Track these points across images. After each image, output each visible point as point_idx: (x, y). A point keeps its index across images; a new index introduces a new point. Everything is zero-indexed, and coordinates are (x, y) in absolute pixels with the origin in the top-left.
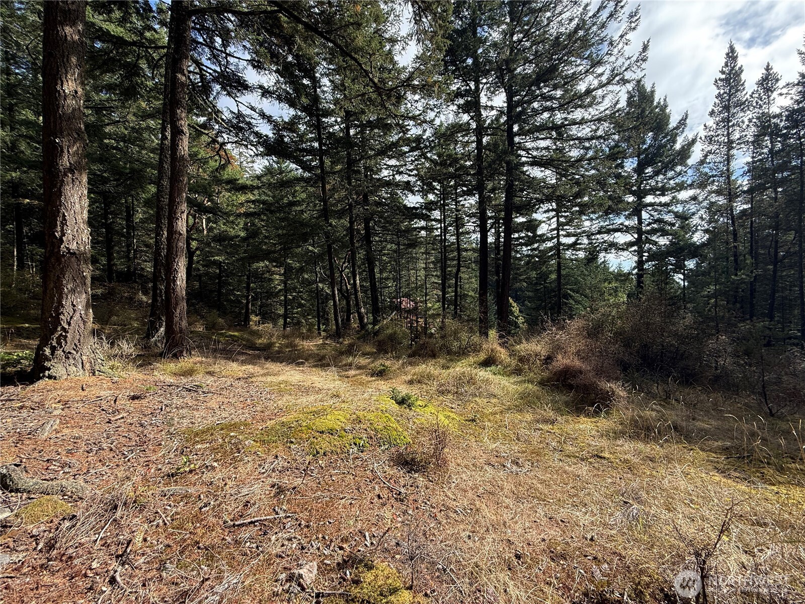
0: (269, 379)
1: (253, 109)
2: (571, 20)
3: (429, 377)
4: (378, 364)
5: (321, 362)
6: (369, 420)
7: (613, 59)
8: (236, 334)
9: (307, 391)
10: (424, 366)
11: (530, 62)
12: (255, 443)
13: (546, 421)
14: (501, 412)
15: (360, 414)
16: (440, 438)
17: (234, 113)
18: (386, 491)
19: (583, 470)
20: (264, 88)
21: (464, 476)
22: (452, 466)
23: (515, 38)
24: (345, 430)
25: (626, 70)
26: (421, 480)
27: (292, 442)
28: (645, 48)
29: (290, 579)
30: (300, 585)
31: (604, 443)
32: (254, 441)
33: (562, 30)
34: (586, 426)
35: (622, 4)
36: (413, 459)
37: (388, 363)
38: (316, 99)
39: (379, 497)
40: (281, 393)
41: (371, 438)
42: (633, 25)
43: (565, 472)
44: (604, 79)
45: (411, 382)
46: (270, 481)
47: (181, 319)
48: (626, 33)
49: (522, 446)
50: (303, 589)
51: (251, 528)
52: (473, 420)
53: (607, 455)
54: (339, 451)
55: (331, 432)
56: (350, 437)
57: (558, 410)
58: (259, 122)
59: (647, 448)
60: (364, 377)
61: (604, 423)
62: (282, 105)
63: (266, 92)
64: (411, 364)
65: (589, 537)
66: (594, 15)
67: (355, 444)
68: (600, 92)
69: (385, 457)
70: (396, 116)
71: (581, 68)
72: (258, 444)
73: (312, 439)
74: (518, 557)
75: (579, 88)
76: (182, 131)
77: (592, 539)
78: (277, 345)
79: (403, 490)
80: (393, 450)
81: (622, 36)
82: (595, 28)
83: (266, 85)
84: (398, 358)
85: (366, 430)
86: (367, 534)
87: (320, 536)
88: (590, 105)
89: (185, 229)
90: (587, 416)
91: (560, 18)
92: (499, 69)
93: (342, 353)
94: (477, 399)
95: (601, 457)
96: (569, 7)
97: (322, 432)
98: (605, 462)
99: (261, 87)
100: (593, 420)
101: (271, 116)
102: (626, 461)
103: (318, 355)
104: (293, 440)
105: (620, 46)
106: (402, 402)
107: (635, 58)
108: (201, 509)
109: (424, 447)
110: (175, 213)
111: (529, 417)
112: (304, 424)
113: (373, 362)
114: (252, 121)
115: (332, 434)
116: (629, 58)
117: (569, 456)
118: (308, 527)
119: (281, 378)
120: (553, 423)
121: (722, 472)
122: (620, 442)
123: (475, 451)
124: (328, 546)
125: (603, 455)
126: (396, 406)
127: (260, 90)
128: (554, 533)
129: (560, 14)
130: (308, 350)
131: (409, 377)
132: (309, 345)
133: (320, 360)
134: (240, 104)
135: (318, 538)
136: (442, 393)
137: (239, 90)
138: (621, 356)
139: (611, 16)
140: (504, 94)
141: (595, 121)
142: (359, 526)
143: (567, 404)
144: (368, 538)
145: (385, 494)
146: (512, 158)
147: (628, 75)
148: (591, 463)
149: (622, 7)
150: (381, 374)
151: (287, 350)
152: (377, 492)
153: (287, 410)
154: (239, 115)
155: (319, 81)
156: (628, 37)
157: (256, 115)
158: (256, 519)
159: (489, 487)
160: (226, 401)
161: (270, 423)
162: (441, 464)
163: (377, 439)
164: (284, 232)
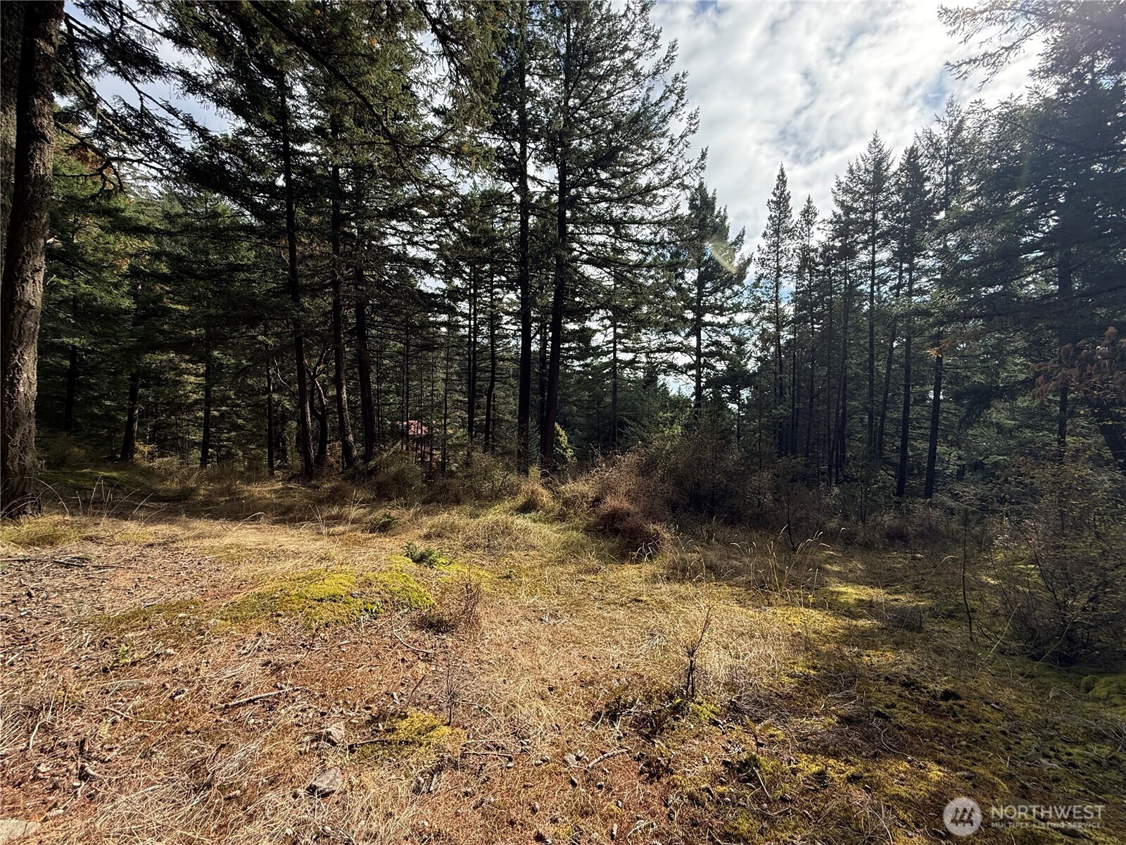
0: (207, 543)
1: (171, 110)
2: (633, 101)
3: (454, 528)
4: (379, 514)
5: (287, 515)
6: (381, 582)
7: (673, 159)
8: (115, 474)
9: (277, 555)
10: (446, 515)
11: (588, 136)
12: (223, 622)
13: (589, 571)
14: (541, 566)
15: (370, 575)
16: (471, 594)
17: (132, 109)
18: (410, 655)
19: (621, 614)
20: (189, 75)
21: (498, 632)
22: (484, 623)
23: (571, 103)
24: (352, 595)
25: (685, 174)
26: (449, 640)
27: (279, 615)
28: (703, 156)
29: (317, 738)
30: (329, 741)
31: (644, 587)
32: (222, 619)
33: (623, 109)
34: (629, 571)
35: (683, 102)
36: (438, 622)
37: (394, 513)
38: (284, 115)
39: (403, 660)
40: (235, 561)
41: (386, 602)
42: (693, 128)
43: (603, 618)
44: (665, 177)
45: (428, 537)
46: (259, 661)
47: (24, 450)
48: (686, 135)
49: (562, 599)
50: (334, 744)
51: (251, 706)
52: (508, 577)
53: (644, 598)
54: (346, 620)
55: (333, 599)
56: (360, 602)
57: (601, 558)
58: (181, 132)
59: (681, 589)
60: (359, 534)
61: (648, 568)
62: (223, 110)
63: (193, 84)
64: (427, 513)
65: (616, 666)
66: (656, 104)
67: (367, 610)
68: (661, 192)
69: (405, 621)
70: (417, 180)
71: (642, 158)
72: (229, 622)
73: (307, 610)
74: (551, 689)
75: (639, 181)
76: (44, 136)
77: (618, 668)
78: (202, 492)
79: (430, 651)
80: (414, 614)
81: (682, 137)
82: (656, 119)
83: (191, 71)
84: (408, 506)
85: (379, 593)
86: (395, 694)
87: (341, 702)
88: (650, 204)
89: (39, 299)
90: (632, 562)
91: (621, 95)
92: (551, 139)
93: (320, 502)
94: (513, 552)
95: (639, 601)
96: (631, 85)
97: (321, 600)
98: (641, 605)
99: (183, 73)
100: (637, 566)
101: (206, 130)
102: (661, 602)
103: (280, 505)
104: (282, 613)
105: (681, 146)
106: (420, 560)
107: (693, 164)
108: (172, 698)
109: (451, 608)
110: (21, 271)
111: (572, 569)
112: (294, 592)
113: (370, 513)
114: (167, 128)
115: (335, 601)
116: (689, 162)
117: (609, 604)
118: (323, 696)
119: (227, 541)
120: (596, 572)
121: (739, 602)
122: (658, 585)
123: (511, 607)
124: (353, 709)
125: (641, 598)
126: (414, 565)
127: (179, 77)
128: (587, 668)
129: (622, 89)
130: (260, 499)
131: (425, 531)
132: (263, 490)
133: (283, 514)
134: (146, 98)
135: (338, 704)
136: (470, 548)
137: (143, 73)
138: (670, 495)
139: (672, 112)
140: (556, 170)
141: (654, 223)
142: (384, 688)
143: (612, 551)
144: (396, 697)
145: (410, 657)
146: (564, 253)
147: (687, 181)
148: (629, 607)
149: (683, 105)
150: (384, 528)
151: (223, 499)
152: (400, 657)
153: (256, 581)
154: (143, 114)
155: (290, 89)
156: (687, 139)
157: (177, 122)
158: (255, 697)
159: (525, 639)
160: (144, 576)
161: (237, 598)
162: (472, 622)
163: (394, 603)
164: (221, 312)
